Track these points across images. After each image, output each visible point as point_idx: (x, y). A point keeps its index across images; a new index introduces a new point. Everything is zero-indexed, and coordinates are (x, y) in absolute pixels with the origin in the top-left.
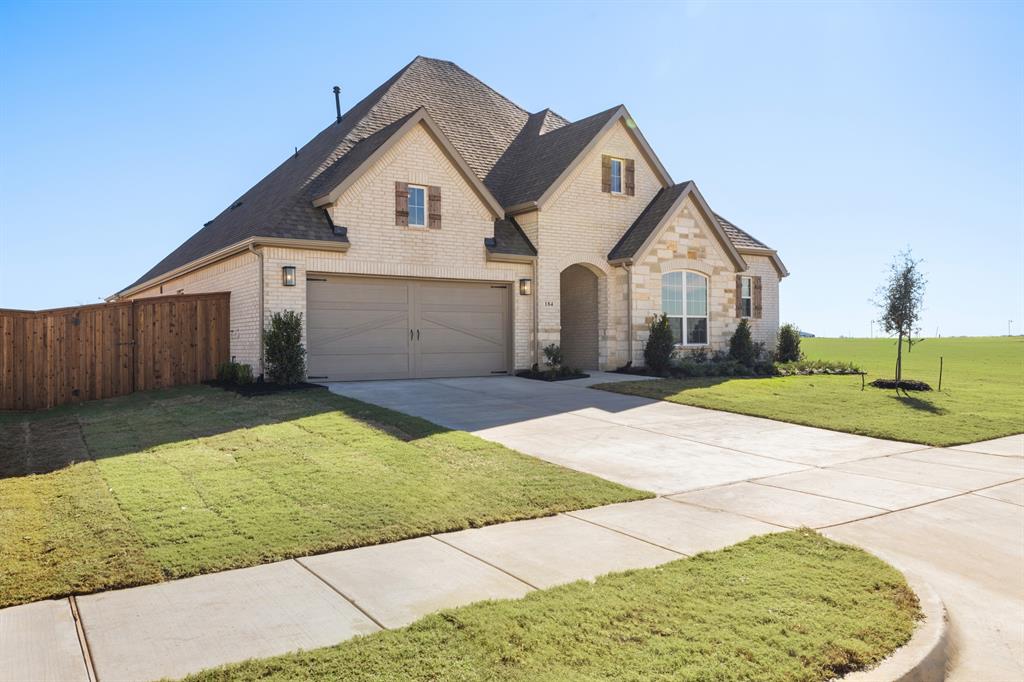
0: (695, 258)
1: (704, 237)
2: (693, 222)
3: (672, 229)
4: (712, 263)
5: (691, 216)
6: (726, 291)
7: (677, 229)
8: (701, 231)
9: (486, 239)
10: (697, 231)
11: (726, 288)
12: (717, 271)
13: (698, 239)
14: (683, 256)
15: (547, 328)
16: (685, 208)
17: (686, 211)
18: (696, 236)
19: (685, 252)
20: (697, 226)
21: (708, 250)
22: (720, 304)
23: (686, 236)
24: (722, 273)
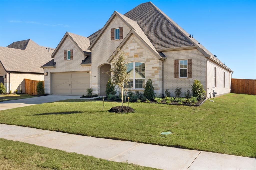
0: (138, 57)
1: (142, 48)
2: (136, 44)
3: (127, 48)
4: (146, 58)
5: (135, 42)
6: (153, 68)
7: (130, 48)
8: (140, 47)
9: (83, 60)
10: (139, 47)
11: (153, 67)
12: (148, 60)
13: (139, 50)
14: (132, 57)
15: (94, 83)
16: (133, 39)
17: (133, 41)
18: (138, 49)
19: (133, 55)
20: (138, 44)
21: (144, 53)
22: (150, 73)
23: (134, 49)
24: (151, 61)
